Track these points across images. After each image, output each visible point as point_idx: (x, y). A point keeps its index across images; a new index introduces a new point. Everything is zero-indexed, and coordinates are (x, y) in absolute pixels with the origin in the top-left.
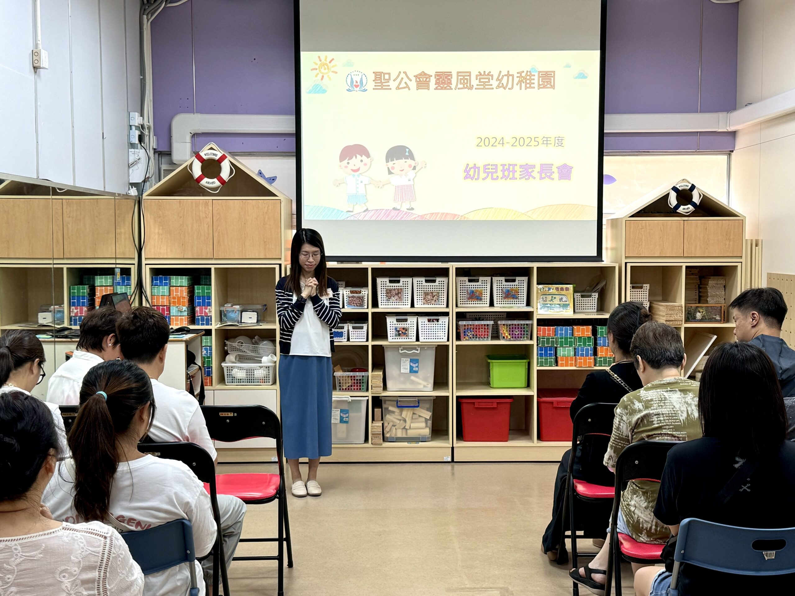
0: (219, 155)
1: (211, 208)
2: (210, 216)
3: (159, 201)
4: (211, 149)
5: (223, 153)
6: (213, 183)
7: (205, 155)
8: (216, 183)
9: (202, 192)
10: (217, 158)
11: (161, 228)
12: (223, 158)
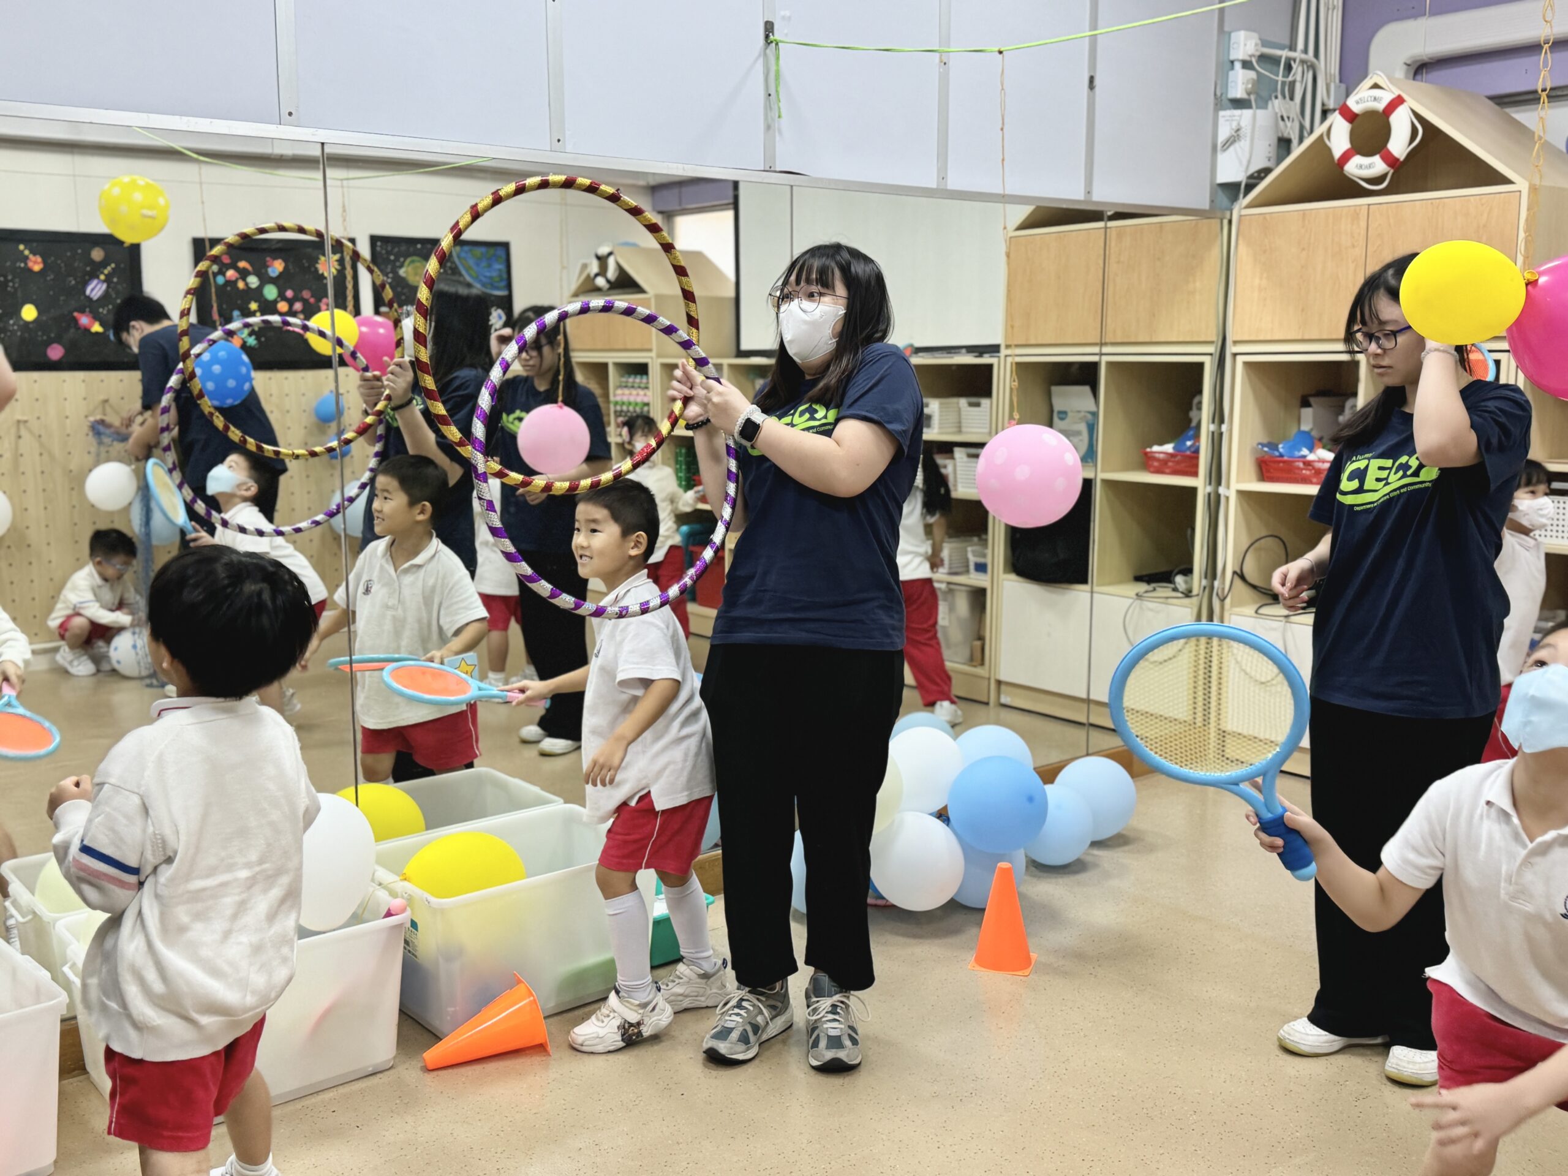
0: (1386, 97)
1: (1363, 224)
2: (1362, 243)
3: (1265, 218)
4: (1376, 86)
5: (1397, 92)
6: (1370, 166)
7: (1357, 103)
8: (1376, 165)
9: (1350, 189)
10: (1381, 106)
11: (1265, 275)
12: (1398, 101)
